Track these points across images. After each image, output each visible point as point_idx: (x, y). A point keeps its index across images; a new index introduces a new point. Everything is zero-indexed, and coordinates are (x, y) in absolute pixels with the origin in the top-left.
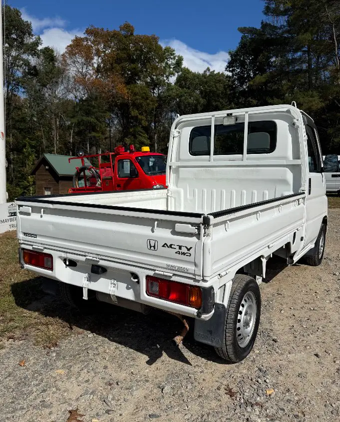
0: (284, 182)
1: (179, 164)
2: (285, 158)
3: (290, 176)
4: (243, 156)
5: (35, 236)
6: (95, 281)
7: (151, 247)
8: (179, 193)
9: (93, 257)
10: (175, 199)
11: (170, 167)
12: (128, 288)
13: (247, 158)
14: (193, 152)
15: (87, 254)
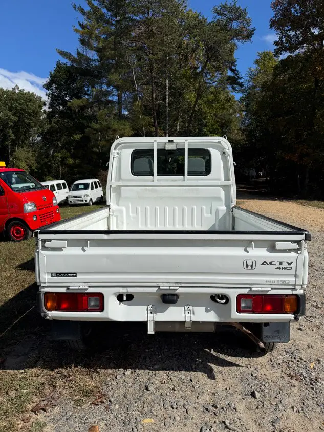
0: (219, 199)
1: (121, 183)
2: (219, 179)
3: (222, 194)
4: (184, 178)
5: (75, 274)
6: (163, 311)
7: (247, 266)
8: (121, 212)
9: (170, 286)
10: (117, 217)
11: (111, 186)
12: (207, 311)
13: (188, 179)
14: (135, 172)
15: (160, 284)
